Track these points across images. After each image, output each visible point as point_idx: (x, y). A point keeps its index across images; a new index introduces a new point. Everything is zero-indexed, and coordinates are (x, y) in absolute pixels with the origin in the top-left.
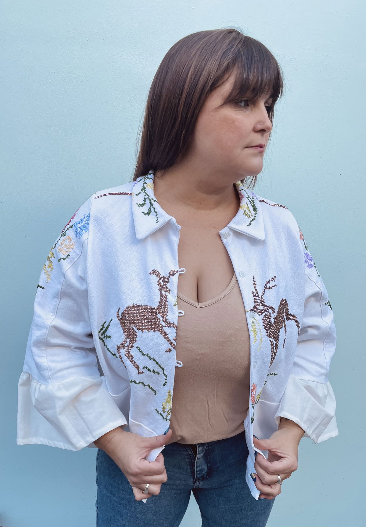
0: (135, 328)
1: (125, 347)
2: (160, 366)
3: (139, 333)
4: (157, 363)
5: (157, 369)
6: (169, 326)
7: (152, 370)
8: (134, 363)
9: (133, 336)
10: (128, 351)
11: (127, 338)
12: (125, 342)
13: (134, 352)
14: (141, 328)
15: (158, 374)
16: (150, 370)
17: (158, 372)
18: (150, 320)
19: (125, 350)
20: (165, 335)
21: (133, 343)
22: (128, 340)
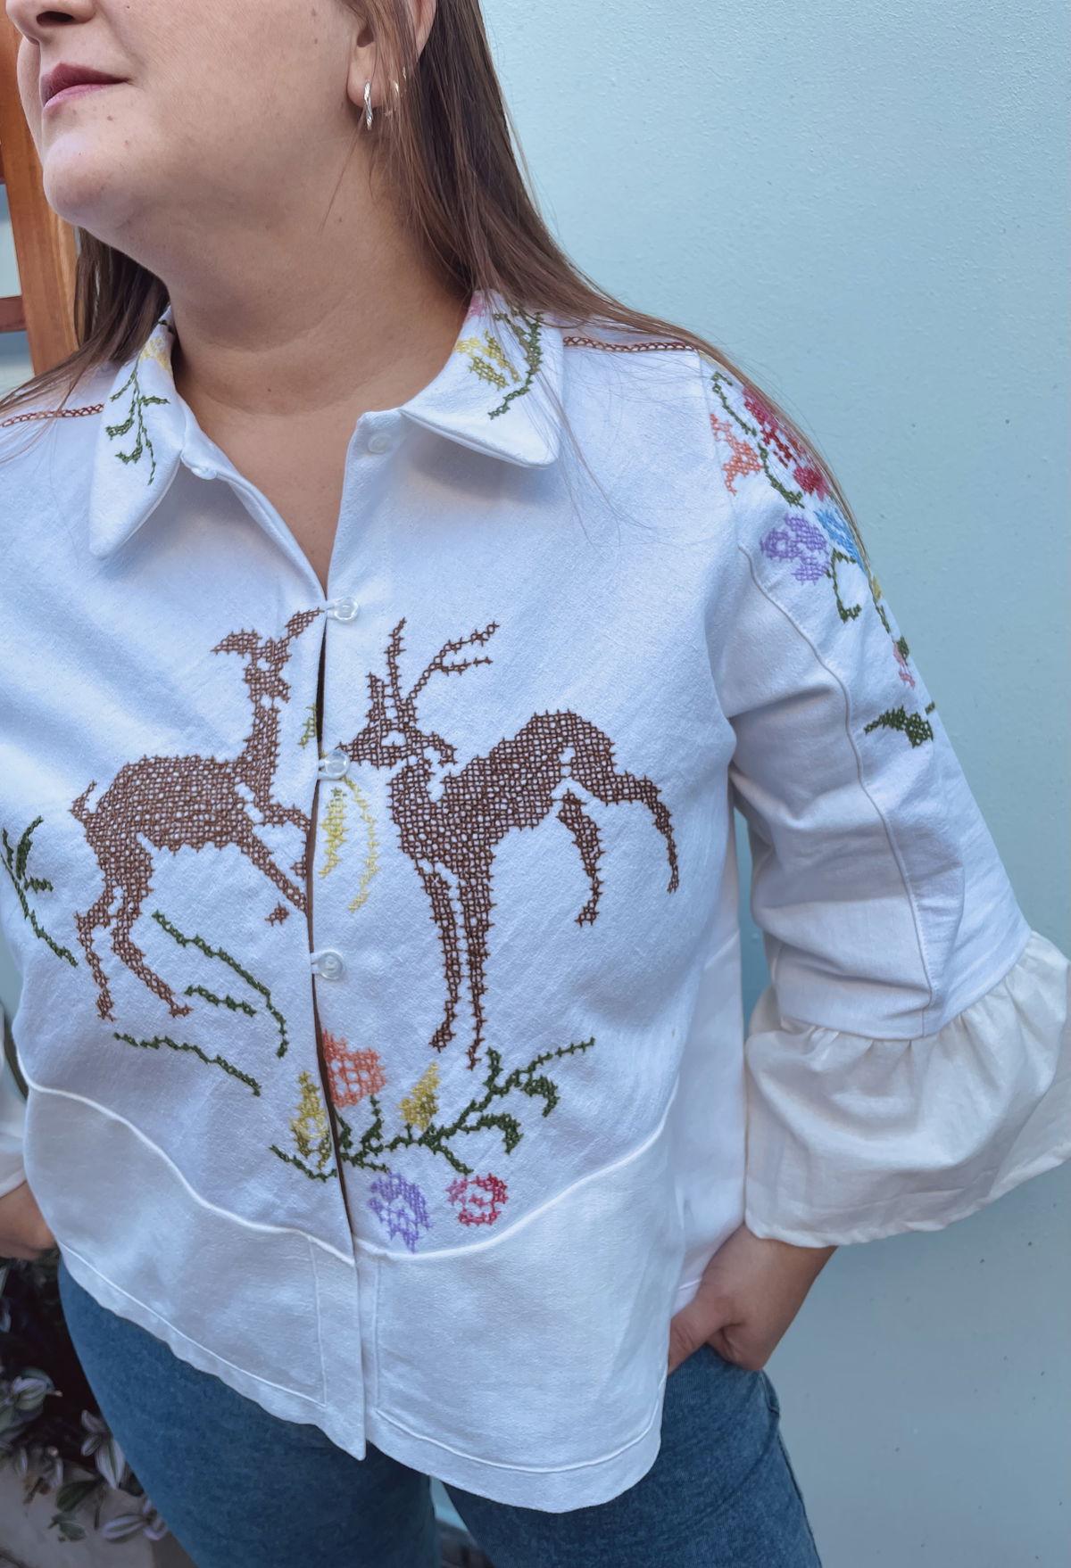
0: (143, 840)
1: (109, 918)
2: (250, 980)
3: (161, 859)
4: (237, 967)
5: (242, 992)
6: (276, 819)
7: (222, 996)
8: (148, 977)
9: (140, 872)
10: (121, 932)
11: (114, 883)
12: (107, 898)
13: (144, 934)
14: (169, 840)
15: (251, 1013)
16: (212, 999)
17: (249, 1007)
18: (203, 807)
19: (109, 929)
20: (260, 855)
21: (138, 899)
22: (118, 892)
